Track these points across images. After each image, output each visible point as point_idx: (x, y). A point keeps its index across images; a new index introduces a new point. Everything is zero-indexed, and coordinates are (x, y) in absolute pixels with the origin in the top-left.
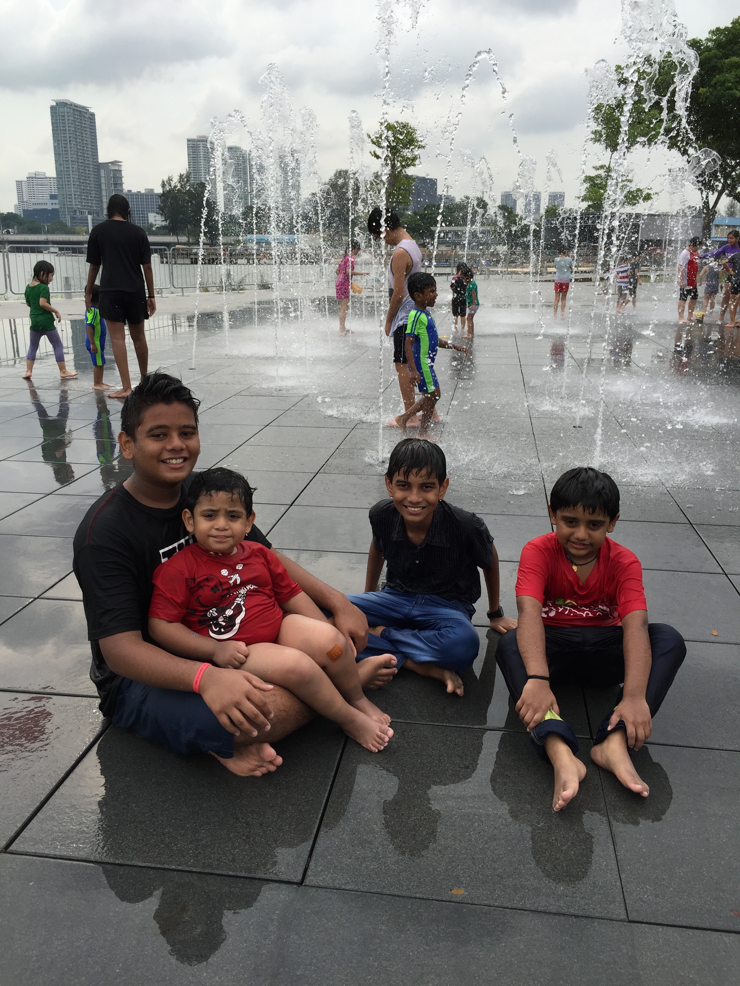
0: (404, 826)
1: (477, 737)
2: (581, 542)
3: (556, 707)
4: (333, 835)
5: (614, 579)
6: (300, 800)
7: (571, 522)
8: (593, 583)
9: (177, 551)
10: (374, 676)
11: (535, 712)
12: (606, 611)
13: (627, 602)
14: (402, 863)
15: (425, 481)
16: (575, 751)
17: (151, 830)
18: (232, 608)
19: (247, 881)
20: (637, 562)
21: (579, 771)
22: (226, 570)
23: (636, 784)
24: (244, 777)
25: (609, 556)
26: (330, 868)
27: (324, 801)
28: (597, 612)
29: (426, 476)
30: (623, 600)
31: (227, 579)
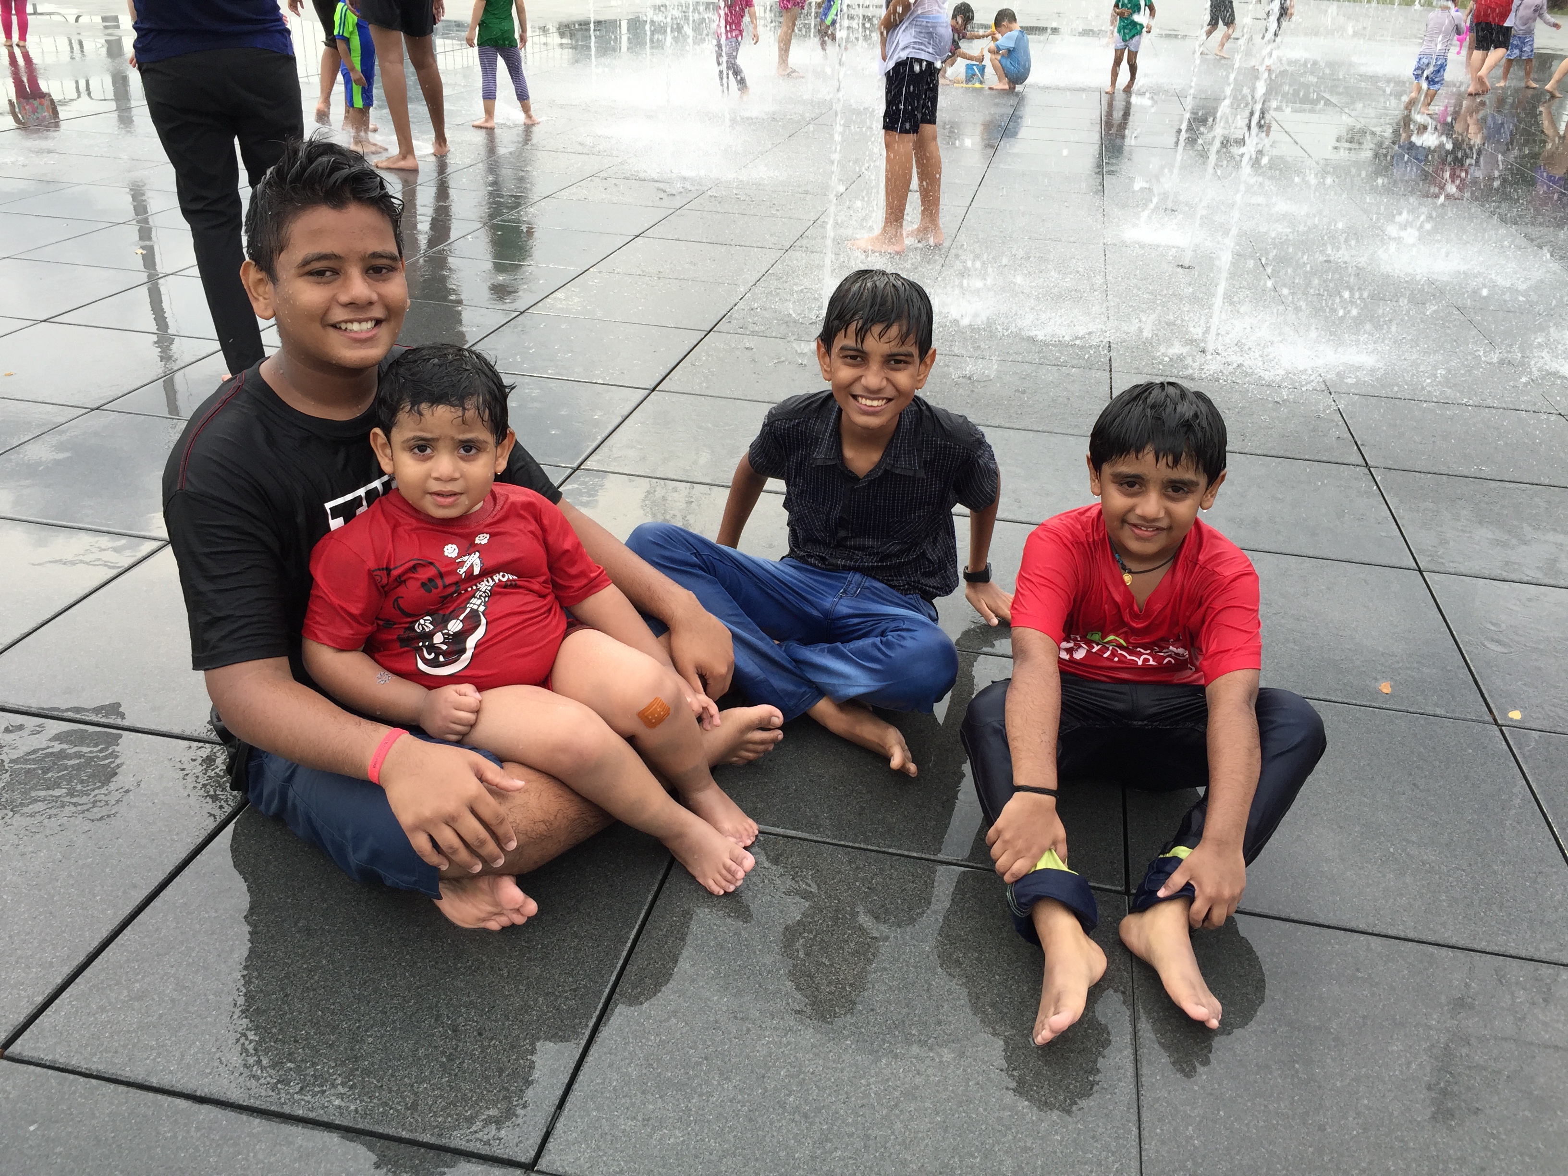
0: (748, 1057)
1: (913, 875)
2: (1148, 521)
3: (1063, 848)
4: (610, 1066)
5: (1200, 605)
6: (563, 986)
7: (1131, 484)
8: (1158, 607)
9: (364, 503)
10: (738, 744)
11: (1018, 856)
12: (1183, 656)
13: (1221, 652)
14: (731, 1136)
15: (896, 350)
16: (1089, 926)
17: (274, 1030)
18: (461, 617)
19: (432, 1154)
20: (1251, 573)
21: (1090, 969)
22: (454, 546)
23: (1197, 1004)
24: (466, 930)
25: (1197, 560)
26: (592, 1137)
27: (607, 991)
28: (1166, 657)
29: (897, 341)
30: (1213, 648)
31: (455, 564)
